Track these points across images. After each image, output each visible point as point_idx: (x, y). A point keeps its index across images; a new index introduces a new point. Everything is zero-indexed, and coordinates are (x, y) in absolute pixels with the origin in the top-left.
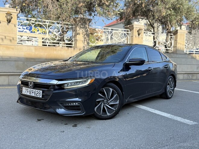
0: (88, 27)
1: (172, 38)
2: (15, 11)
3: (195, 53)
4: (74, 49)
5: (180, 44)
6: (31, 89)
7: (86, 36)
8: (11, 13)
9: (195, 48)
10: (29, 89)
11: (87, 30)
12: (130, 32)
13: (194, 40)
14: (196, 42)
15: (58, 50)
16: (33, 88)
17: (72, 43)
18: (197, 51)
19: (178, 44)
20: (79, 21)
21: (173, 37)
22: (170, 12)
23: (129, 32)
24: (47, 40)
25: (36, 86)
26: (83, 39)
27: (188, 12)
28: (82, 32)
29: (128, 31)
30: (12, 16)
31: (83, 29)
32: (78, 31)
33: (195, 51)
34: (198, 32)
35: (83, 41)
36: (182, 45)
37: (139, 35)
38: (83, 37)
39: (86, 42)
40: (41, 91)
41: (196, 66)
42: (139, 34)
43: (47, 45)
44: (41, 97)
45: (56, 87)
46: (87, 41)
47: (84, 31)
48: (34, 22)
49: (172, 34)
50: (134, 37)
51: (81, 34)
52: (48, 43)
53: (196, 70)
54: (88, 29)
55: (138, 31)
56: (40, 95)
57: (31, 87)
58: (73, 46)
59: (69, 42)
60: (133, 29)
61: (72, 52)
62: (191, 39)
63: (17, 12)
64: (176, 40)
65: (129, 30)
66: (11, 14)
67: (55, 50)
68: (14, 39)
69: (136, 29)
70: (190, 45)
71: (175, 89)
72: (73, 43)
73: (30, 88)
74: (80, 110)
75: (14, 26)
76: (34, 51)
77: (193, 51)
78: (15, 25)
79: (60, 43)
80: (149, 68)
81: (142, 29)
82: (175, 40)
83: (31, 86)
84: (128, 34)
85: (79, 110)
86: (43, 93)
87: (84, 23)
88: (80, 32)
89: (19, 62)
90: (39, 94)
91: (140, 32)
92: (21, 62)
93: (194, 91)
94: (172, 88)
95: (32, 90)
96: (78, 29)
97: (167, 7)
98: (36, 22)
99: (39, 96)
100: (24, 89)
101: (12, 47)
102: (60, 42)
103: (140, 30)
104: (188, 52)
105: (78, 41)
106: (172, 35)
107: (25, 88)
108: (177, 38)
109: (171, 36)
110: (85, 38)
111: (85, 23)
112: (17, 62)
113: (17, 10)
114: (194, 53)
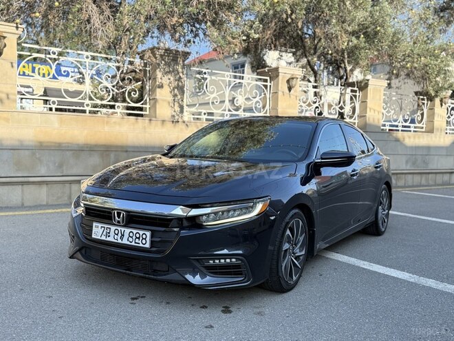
0: (180, 70)
1: (355, 96)
2: (14, 30)
3: (402, 131)
4: (150, 120)
5: (372, 111)
6: (119, 229)
7: (176, 90)
8: (5, 35)
9: (401, 119)
10: (113, 228)
11: (180, 78)
12: (270, 82)
13: (400, 101)
14: (403, 106)
15: (115, 123)
16: (125, 226)
17: (144, 106)
18: (405, 124)
19: (368, 109)
20: (161, 56)
21: (358, 94)
22: (355, 41)
23: (268, 84)
24: (88, 99)
25: (133, 220)
26: (170, 98)
27: (393, 42)
28: (168, 81)
29: (266, 81)
30: (6, 41)
31: (169, 76)
32: (160, 81)
33: (400, 124)
34: (405, 83)
35: (169, 103)
36: (376, 113)
37: (290, 91)
38: (171, 92)
39: (176, 104)
40: (148, 234)
41: (404, 159)
42: (290, 89)
43: (88, 112)
44: (147, 245)
45: (186, 223)
46: (179, 103)
47: (172, 79)
48: (55, 56)
49: (355, 89)
50: (280, 93)
51: (166, 87)
52: (88, 105)
53: (404, 167)
54: (181, 75)
55: (288, 81)
56: (144, 242)
57: (119, 222)
58: (147, 113)
59: (138, 105)
60: (278, 76)
61: (145, 128)
62: (394, 98)
63: (17, 32)
64: (364, 102)
65: (268, 78)
66: (5, 37)
67: (107, 122)
68: (11, 96)
69: (283, 77)
70: (393, 112)
71: (390, 212)
72: (148, 106)
73: (115, 225)
74: (241, 274)
75: (10, 65)
76: (56, 125)
77: (397, 126)
78: (12, 63)
79: (116, 107)
80: (353, 171)
81: (297, 76)
82: (362, 102)
83: (120, 220)
84: (266, 86)
85: (239, 274)
86: (152, 236)
87: (173, 60)
88: (164, 82)
89: (23, 151)
90: (143, 239)
91: (293, 82)
92: (27, 152)
93: (417, 214)
94: (384, 211)
95: (123, 229)
96: (159, 74)
97: (350, 29)
98: (60, 57)
99: (141, 245)
100: (97, 227)
101: (5, 115)
102: (117, 104)
103: (293, 78)
104: (388, 128)
105: (160, 101)
106: (355, 91)
107: (100, 225)
108: (366, 96)
109: (354, 94)
110: (175, 96)
111: (175, 60)
112: (16, 151)
113: (17, 28)
114: (398, 130)
